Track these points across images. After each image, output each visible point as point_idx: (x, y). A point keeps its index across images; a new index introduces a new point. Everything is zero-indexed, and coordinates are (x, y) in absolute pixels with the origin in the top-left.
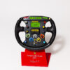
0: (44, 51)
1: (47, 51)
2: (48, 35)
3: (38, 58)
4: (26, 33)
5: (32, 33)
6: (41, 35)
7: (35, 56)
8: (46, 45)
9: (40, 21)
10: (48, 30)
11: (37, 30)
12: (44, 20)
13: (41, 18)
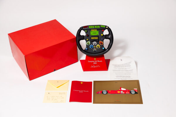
0: (103, 56)
1: (106, 56)
2: (106, 42)
3: (98, 63)
4: (87, 41)
5: (92, 41)
6: (100, 41)
7: (95, 61)
8: (105, 51)
9: (98, 29)
10: (106, 37)
11: (96, 38)
12: (101, 29)
13: (99, 27)
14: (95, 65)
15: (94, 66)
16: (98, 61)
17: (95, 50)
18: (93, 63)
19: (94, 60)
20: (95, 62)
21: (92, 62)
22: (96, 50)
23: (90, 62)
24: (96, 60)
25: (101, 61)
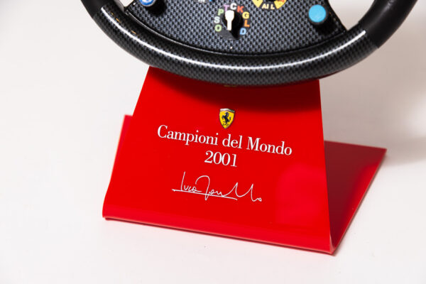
7: (224, 142)
14: (221, 177)
15: (202, 186)
16: (255, 144)
17: (230, 16)
18: (201, 149)
19: (212, 127)
20: (220, 149)
21: (197, 139)
22: (238, 21)
23: (173, 136)
24: (235, 130)
25: (284, 150)
